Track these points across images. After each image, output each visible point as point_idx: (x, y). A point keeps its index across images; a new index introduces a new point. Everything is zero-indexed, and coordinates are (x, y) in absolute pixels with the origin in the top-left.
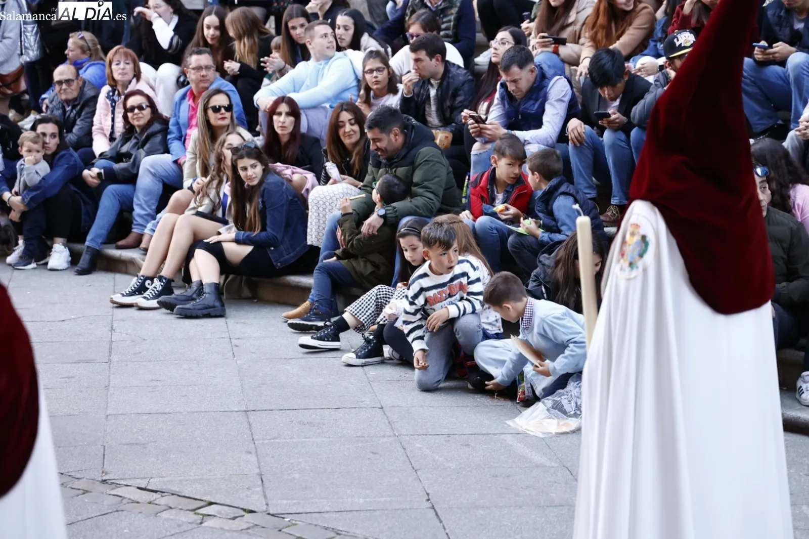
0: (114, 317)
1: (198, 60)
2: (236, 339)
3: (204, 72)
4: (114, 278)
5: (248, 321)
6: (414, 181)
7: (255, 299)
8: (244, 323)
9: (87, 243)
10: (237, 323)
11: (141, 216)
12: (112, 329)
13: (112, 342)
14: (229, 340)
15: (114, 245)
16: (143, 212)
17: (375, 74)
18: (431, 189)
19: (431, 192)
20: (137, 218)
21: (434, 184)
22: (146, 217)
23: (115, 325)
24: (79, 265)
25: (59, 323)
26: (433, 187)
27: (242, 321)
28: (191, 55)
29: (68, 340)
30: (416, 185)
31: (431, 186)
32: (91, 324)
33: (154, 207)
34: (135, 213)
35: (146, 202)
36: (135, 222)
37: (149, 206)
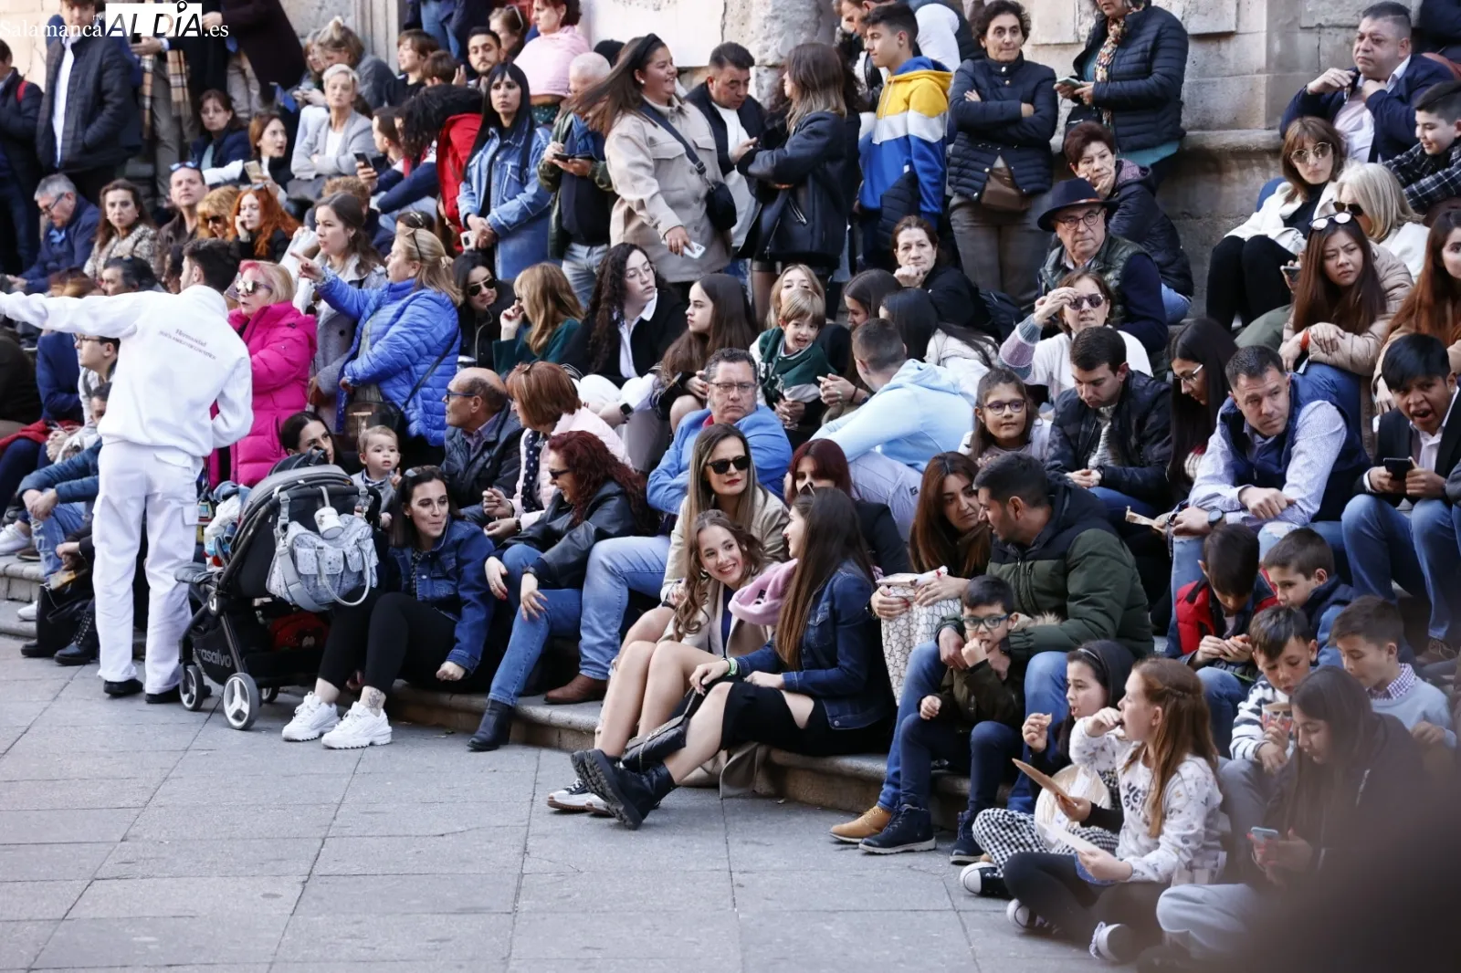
0: (531, 829)
1: (727, 371)
2: (741, 873)
3: (734, 393)
4: (538, 758)
5: (765, 840)
6: (1070, 592)
7: (782, 798)
8: (758, 844)
9: (491, 695)
10: (746, 843)
11: (592, 648)
12: (525, 851)
13: (522, 875)
14: (727, 873)
15: (541, 698)
16: (596, 640)
17: (1007, 411)
18: (1101, 605)
19: (1103, 612)
20: (586, 652)
21: (1107, 597)
22: (600, 648)
23: (531, 844)
24: (477, 734)
25: (433, 841)
26: (1107, 603)
27: (756, 839)
28: (717, 361)
29: (447, 871)
30: (1076, 598)
31: (1102, 600)
32: (490, 841)
33: (615, 630)
34: (582, 644)
35: (600, 621)
36: (583, 660)
37: (606, 628)
